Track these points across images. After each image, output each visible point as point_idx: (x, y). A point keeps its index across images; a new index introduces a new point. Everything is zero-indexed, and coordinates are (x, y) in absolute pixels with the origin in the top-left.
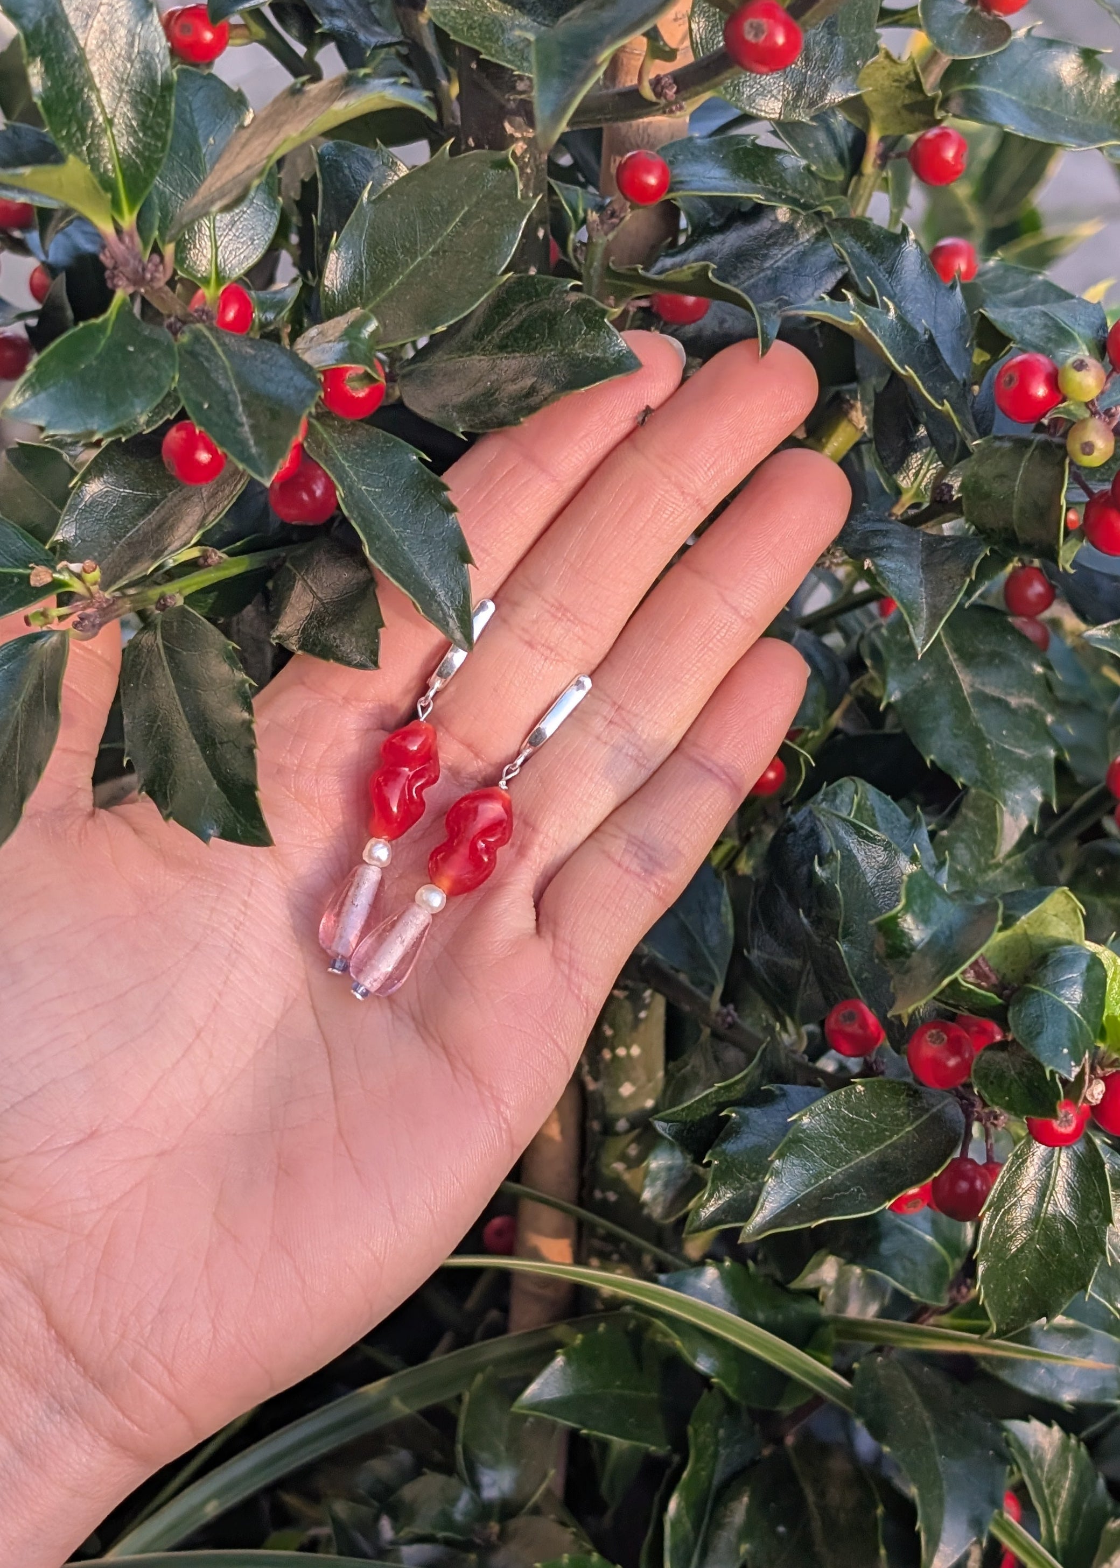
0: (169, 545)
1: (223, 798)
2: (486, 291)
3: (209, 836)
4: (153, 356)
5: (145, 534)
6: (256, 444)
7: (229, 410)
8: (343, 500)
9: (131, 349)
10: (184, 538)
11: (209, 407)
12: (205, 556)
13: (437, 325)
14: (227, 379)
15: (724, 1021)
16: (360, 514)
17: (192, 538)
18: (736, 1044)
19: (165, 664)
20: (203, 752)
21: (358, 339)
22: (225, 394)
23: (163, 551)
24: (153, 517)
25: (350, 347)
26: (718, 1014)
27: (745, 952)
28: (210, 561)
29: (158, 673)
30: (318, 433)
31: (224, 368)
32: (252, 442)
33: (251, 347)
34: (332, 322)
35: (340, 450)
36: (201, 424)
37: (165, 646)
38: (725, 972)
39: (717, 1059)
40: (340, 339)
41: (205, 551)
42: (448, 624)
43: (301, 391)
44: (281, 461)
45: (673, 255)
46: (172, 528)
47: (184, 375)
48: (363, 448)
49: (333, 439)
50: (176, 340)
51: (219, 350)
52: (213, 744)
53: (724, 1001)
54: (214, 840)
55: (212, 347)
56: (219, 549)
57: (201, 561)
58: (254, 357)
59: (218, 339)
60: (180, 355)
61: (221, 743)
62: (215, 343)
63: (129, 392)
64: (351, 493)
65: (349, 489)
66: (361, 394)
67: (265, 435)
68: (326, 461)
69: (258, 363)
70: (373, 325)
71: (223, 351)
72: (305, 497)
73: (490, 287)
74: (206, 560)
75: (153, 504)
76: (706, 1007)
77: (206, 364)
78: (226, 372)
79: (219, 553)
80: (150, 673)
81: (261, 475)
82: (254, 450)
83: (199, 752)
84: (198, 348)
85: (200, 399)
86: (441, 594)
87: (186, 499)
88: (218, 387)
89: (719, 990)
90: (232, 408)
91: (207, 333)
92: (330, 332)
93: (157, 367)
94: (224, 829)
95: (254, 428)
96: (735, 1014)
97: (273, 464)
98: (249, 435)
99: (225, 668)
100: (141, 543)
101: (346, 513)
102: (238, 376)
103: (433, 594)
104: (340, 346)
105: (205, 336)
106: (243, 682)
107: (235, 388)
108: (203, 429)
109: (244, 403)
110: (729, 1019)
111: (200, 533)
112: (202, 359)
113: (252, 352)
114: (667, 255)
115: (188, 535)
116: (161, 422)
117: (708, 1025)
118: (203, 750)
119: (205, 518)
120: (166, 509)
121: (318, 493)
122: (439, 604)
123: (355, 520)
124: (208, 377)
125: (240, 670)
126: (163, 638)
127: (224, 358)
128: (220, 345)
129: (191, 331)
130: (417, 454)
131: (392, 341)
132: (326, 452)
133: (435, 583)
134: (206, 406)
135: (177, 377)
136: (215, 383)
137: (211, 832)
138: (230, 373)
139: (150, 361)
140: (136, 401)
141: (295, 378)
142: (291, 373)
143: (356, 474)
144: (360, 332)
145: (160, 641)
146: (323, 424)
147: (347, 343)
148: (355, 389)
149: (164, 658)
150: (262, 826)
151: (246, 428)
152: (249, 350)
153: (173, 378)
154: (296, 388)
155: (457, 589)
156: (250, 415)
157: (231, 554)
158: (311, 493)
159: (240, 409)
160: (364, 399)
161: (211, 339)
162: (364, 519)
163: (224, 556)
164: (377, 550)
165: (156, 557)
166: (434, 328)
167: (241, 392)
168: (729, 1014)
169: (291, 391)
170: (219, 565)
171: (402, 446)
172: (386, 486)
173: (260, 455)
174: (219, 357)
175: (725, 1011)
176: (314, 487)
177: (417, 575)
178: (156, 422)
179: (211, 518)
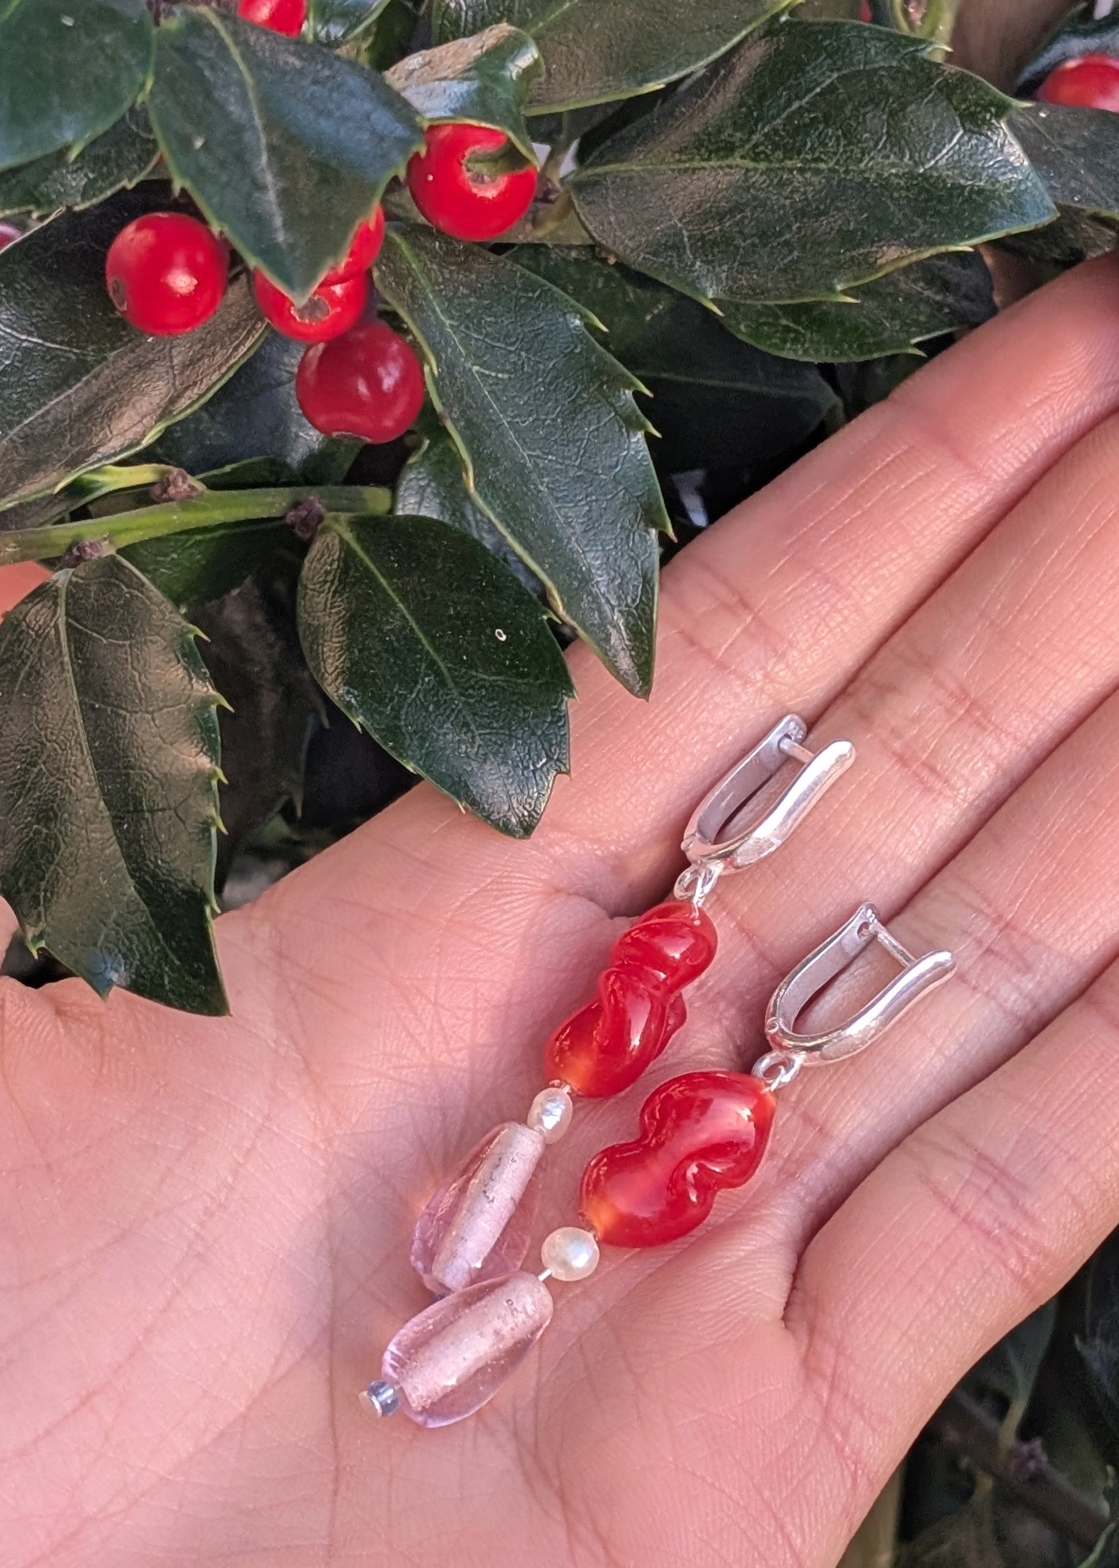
0: (101, 444)
1: (143, 914)
2: (747, 23)
3: (110, 983)
4: (107, 39)
5: (57, 422)
6: (286, 225)
7: (241, 159)
8: (436, 381)
9: (68, 22)
10: (130, 435)
11: (205, 146)
12: (164, 483)
13: (647, 81)
14: (244, 102)
15: (1022, 1465)
16: (463, 412)
17: (144, 435)
18: (1040, 1513)
19: (67, 659)
20: (117, 825)
21: (497, 79)
22: (238, 130)
23: (89, 455)
24: (77, 393)
25: (482, 91)
26: (1012, 1453)
27: (1077, 1342)
28: (172, 490)
29: (51, 675)
30: (402, 257)
31: (241, 84)
32: (278, 221)
33: (297, 54)
34: (452, 46)
35: (438, 294)
36: (184, 174)
37: (69, 626)
38: (1034, 1373)
39: (1001, 1537)
40: (463, 76)
41: (163, 473)
42: (608, 638)
43: (382, 139)
44: (330, 262)
45: (1086, 34)
46: (109, 416)
47: (167, 83)
48: (481, 297)
49: (428, 273)
50: (157, 23)
51: (235, 52)
52: (138, 811)
53: (1025, 1433)
54: (116, 993)
55: (223, 48)
56: (193, 473)
57: (157, 490)
58: (300, 72)
59: (235, 34)
60: (160, 48)
61: (152, 811)
62: (228, 40)
63: (56, 100)
64: (451, 374)
65: (449, 367)
66: (490, 193)
67: (306, 211)
68: (411, 312)
69: (306, 83)
70: (528, 57)
71: (243, 56)
72: (363, 388)
73: (755, 18)
74: (165, 491)
75: (79, 369)
76: (991, 1440)
77: (207, 73)
78: (244, 94)
79: (192, 480)
80: (35, 673)
81: (288, 281)
82: (281, 237)
83: (108, 825)
84: (194, 43)
85: (189, 129)
86: (601, 582)
87: (142, 367)
88: (227, 115)
89: (1018, 1410)
90: (248, 157)
91: (216, 22)
92: (447, 63)
93: (112, 59)
94: (138, 973)
95: (286, 196)
96: (1044, 1458)
97: (313, 267)
98: (275, 208)
99: (177, 673)
100: (46, 438)
101: (438, 406)
102: (265, 101)
103: (586, 580)
104: (462, 88)
105: (209, 26)
106: (205, 702)
107: (258, 122)
108: (188, 185)
109: (272, 149)
110: (1032, 1465)
111: (161, 426)
112: (200, 63)
113: (298, 64)
114: (1075, 33)
115: (139, 429)
116: (109, 193)
117: (988, 1470)
118: (117, 822)
119: (172, 401)
120: (101, 380)
121: (388, 383)
122: (595, 599)
123: (455, 422)
124: (208, 95)
125: (204, 679)
126: (67, 614)
127: (242, 66)
128: (237, 43)
129: (185, 12)
130: (583, 317)
131: (561, 101)
132: (412, 295)
133: (592, 560)
134: (199, 143)
135: (149, 84)
136: (221, 107)
137: (114, 976)
138: (251, 95)
139: (102, 47)
140: (67, 118)
141: (374, 116)
142: (368, 106)
143: (466, 340)
144: (503, 67)
145: (62, 621)
146: (413, 245)
147: (475, 85)
148: (479, 178)
149: (65, 650)
150: (211, 976)
151: (271, 196)
152: (293, 60)
153: (143, 85)
154: (373, 132)
155: (632, 574)
156: (283, 171)
157: (213, 485)
158: (374, 383)
159: (264, 159)
160: (493, 203)
161: (223, 33)
162: (470, 424)
163: (200, 486)
164: (491, 484)
165: (74, 463)
166: (640, 84)
167: (268, 128)
168: (1032, 1456)
169: (366, 136)
170: (187, 502)
171: (555, 299)
172: (516, 368)
173: (292, 247)
174: (236, 65)
175: (1025, 1448)
176: (381, 371)
177: (559, 540)
178: (102, 190)
179: (184, 402)
